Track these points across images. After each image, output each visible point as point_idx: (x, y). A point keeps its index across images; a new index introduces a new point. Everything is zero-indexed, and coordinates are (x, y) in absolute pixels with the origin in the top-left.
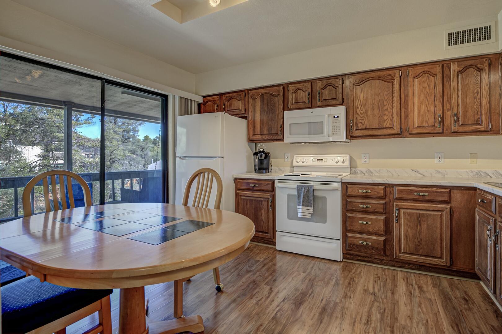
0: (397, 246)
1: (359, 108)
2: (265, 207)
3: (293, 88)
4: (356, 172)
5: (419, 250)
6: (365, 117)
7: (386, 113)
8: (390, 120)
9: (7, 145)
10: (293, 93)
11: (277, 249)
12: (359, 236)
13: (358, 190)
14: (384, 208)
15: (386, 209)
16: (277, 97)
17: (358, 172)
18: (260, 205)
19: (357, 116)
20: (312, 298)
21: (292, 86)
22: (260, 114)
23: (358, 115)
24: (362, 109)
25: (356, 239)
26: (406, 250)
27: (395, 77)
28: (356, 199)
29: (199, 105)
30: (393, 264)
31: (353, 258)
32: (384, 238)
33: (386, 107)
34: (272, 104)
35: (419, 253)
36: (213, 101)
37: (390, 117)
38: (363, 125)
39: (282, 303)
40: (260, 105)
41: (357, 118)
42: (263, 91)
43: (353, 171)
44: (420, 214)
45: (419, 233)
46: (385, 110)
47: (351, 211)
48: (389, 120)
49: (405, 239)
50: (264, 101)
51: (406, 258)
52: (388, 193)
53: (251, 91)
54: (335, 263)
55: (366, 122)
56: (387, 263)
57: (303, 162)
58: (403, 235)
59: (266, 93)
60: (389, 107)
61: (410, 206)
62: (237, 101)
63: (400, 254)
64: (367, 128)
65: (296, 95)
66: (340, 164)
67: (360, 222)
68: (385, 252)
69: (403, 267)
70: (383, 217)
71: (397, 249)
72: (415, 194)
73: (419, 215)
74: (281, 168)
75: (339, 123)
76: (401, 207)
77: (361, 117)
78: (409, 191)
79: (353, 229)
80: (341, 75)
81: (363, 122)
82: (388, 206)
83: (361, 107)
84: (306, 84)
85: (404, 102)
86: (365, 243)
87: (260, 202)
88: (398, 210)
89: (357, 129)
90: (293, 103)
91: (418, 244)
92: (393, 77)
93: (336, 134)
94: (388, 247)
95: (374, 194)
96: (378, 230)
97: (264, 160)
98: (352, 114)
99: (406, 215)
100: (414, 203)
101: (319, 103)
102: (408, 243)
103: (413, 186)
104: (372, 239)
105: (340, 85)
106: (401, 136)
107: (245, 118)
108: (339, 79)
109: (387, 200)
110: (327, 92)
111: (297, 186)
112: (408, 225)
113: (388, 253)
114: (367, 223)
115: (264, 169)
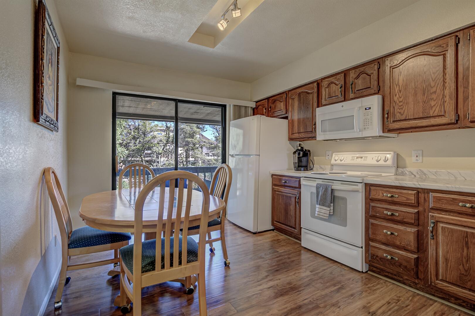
0: (432, 269)
1: (398, 95)
2: (293, 203)
3: (326, 82)
4: (404, 173)
5: (467, 282)
6: (405, 105)
7: (434, 96)
8: (439, 105)
9: (167, 147)
10: (326, 88)
11: (302, 245)
12: (383, 247)
13: (383, 194)
14: (416, 218)
15: (418, 219)
16: (311, 94)
17: (406, 173)
18: (290, 201)
19: (394, 104)
20: (297, 294)
21: (326, 81)
22: (297, 113)
23: (396, 103)
24: (401, 96)
25: (380, 251)
26: (446, 278)
27: (448, 46)
28: (381, 204)
29: (254, 109)
30: (432, 292)
31: (380, 273)
32: (416, 256)
33: (434, 89)
34: (308, 102)
35: (466, 287)
36: (263, 105)
37: (440, 101)
38: (402, 115)
39: (266, 289)
40: (297, 104)
41: (394, 107)
42: (300, 90)
43: (400, 172)
44: (467, 232)
45: (466, 259)
46: (433, 92)
47: (374, 217)
48: (437, 106)
49: (445, 263)
50: (300, 100)
51: (446, 288)
52: (422, 200)
53: (291, 92)
54: (355, 272)
55: (406, 111)
56: (423, 288)
57: (341, 161)
58: (441, 257)
59: (302, 92)
60: (438, 88)
61: (452, 219)
62: (279, 102)
63: (438, 281)
64: (407, 118)
65: (329, 89)
66: (382, 162)
67: (385, 231)
68: (417, 274)
69: (448, 300)
70: (414, 230)
71: (432, 274)
72: (461, 204)
73: (465, 234)
74: (322, 166)
75: (371, 116)
76: (439, 220)
77: (400, 106)
78: (452, 199)
79: (376, 238)
80: (377, 58)
81: (402, 112)
82: (421, 217)
83: (400, 94)
84: (338, 77)
85: (463, 78)
86: (389, 257)
87: (289, 198)
88: (434, 223)
89: (394, 121)
90: (327, 98)
91: (465, 274)
92: (445, 47)
93: (368, 128)
94: (421, 268)
95: (403, 199)
96: (407, 245)
97: (303, 158)
98: (389, 103)
99: (445, 232)
100: (459, 217)
101: (352, 95)
102: (449, 268)
103: (458, 193)
104: (399, 254)
105: (375, 70)
106: (457, 125)
107: (286, 118)
108: (374, 64)
109: (421, 209)
110: (360, 82)
111: (317, 184)
112: (448, 244)
113: (421, 276)
114: (392, 234)
115: (302, 167)
